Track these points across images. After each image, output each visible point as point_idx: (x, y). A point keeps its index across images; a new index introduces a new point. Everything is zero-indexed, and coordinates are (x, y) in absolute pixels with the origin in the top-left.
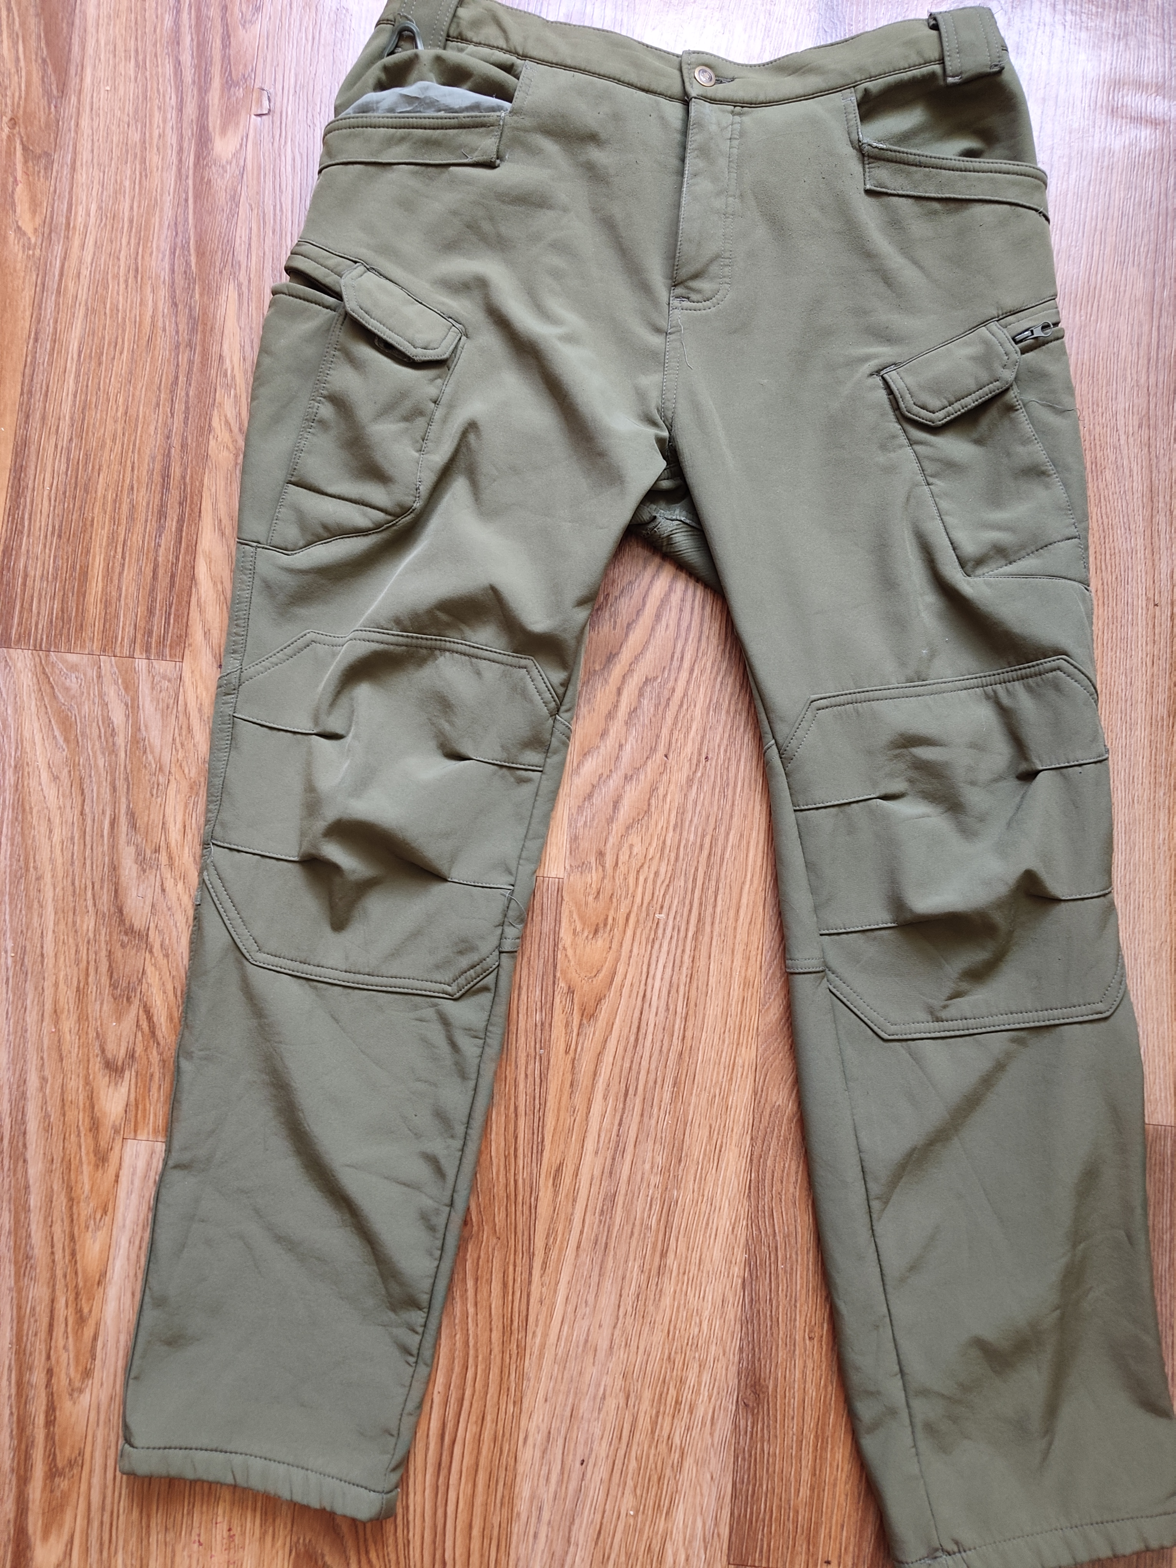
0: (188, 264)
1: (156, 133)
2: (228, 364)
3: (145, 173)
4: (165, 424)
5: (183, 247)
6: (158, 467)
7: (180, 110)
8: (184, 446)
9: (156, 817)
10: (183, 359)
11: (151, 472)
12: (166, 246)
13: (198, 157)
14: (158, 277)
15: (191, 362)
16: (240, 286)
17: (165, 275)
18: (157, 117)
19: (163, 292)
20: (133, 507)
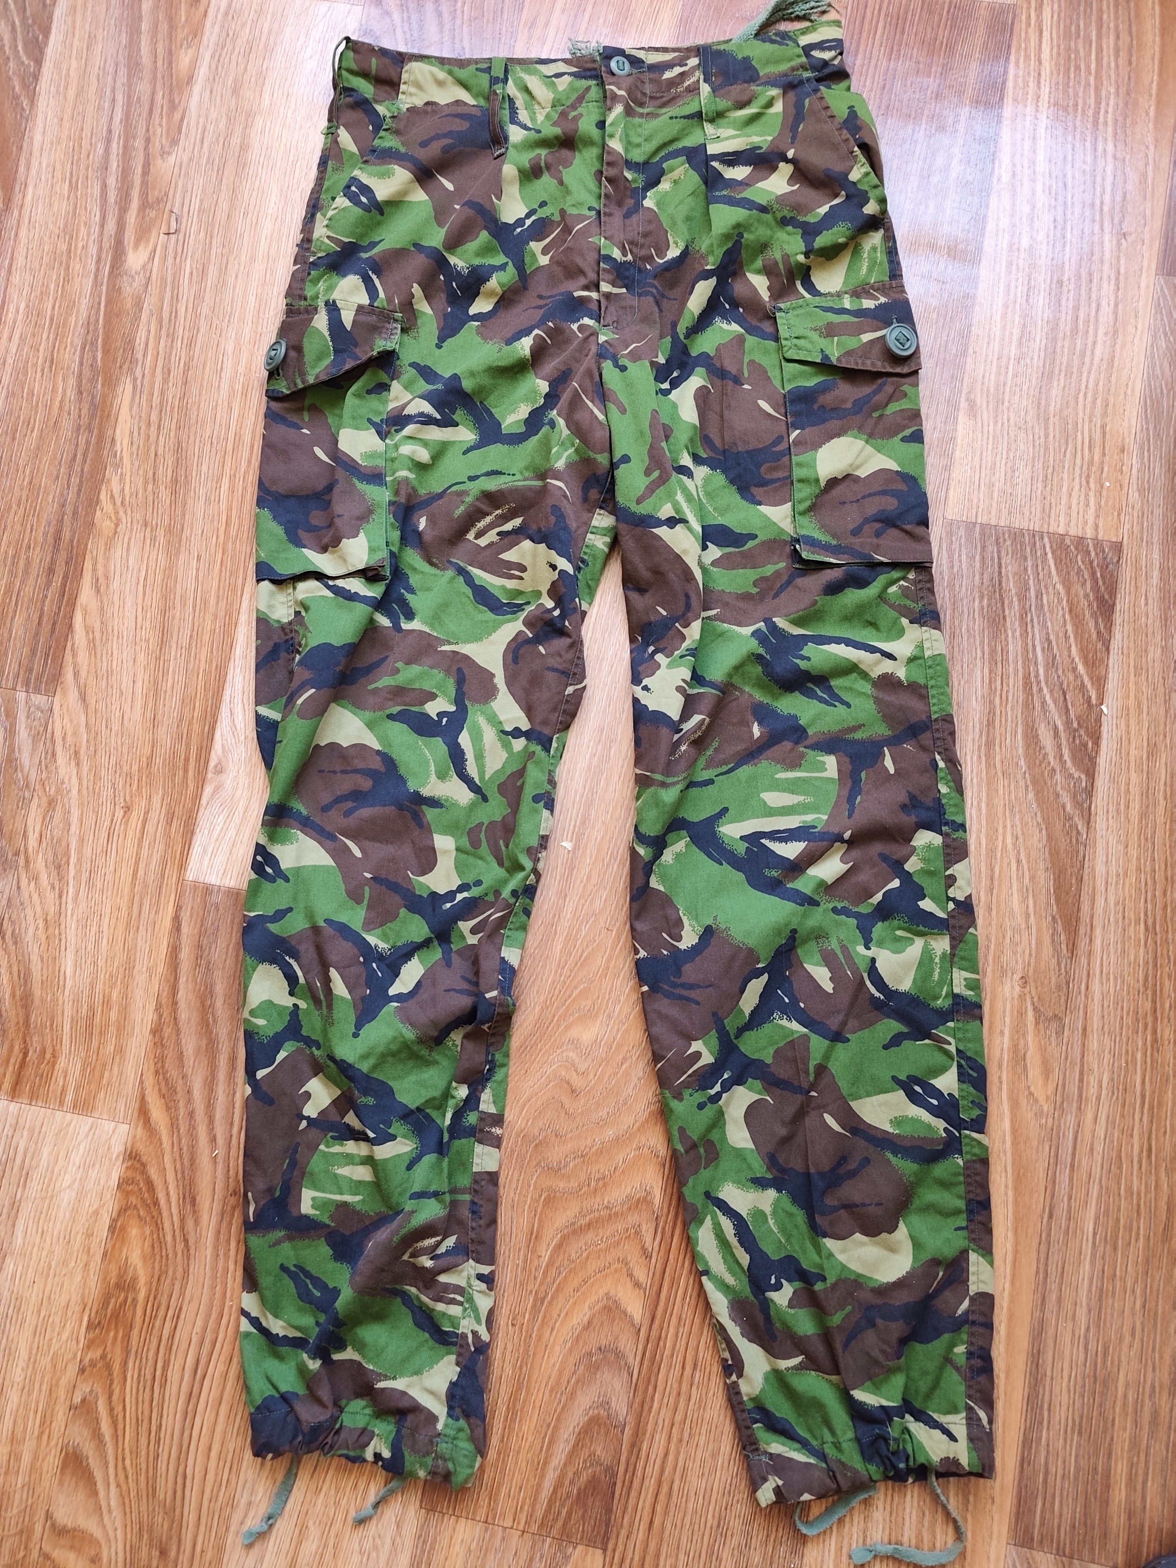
0: (95, 358)
1: (80, 245)
2: (118, 447)
3: (67, 279)
4: (62, 494)
5: (92, 343)
6: (52, 530)
7: (102, 226)
8: (75, 513)
9: (19, 825)
10: (82, 440)
11: (46, 534)
12: (79, 343)
13: (112, 267)
14: (69, 367)
15: (88, 443)
16: (135, 380)
17: (75, 366)
18: (83, 231)
19: (72, 381)
20: (28, 563)
